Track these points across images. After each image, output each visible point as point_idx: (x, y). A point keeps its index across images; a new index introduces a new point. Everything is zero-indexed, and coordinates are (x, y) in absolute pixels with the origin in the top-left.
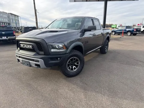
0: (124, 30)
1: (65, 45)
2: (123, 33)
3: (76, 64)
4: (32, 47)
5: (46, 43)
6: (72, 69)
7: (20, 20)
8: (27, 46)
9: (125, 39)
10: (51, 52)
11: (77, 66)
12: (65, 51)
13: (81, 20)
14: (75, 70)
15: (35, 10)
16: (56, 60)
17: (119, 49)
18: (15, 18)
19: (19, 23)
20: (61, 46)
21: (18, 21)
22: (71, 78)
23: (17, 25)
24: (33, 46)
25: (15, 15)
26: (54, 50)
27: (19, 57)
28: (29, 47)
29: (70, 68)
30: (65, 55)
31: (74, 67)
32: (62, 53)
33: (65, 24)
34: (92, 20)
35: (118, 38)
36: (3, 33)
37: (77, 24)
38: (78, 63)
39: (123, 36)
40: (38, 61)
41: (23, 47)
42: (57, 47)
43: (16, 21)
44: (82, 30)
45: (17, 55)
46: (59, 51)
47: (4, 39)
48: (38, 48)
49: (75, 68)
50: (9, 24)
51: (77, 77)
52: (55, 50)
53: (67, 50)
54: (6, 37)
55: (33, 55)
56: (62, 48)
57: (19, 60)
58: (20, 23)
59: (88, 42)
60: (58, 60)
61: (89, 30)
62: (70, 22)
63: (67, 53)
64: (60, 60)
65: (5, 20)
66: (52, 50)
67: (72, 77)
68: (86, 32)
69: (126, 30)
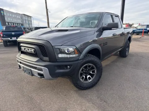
0: (145, 29)
1: (76, 48)
2: (143, 33)
3: (91, 72)
4: (34, 51)
5: (52, 46)
6: (86, 79)
7: (32, 21)
8: (28, 49)
9: (146, 39)
10: (58, 57)
11: (92, 75)
12: (77, 57)
13: (98, 16)
14: (91, 80)
15: (47, 10)
16: (65, 68)
17: (142, 51)
18: (28, 19)
19: (31, 24)
20: (71, 49)
21: (31, 21)
22: (85, 91)
23: (30, 26)
24: (35, 49)
25: (28, 16)
26: (62, 55)
27: (21, 63)
28: (31, 51)
29: (83, 78)
30: (77, 62)
31: (88, 76)
32: (72, 60)
33: (77, 22)
34: (112, 16)
35: (138, 38)
36: (13, 33)
37: (92, 22)
38: (93, 72)
39: (144, 36)
40: (41, 70)
41: (24, 51)
42: (66, 51)
43: (28, 22)
44: (100, 28)
45: (18, 60)
46: (68, 56)
47: (14, 40)
48: (42, 52)
49: (89, 78)
50: (22, 25)
51: (92, 89)
52: (64, 55)
53: (80, 55)
54: (15, 38)
55: (35, 62)
56: (74, 53)
57: (20, 66)
58: (33, 24)
59: (106, 44)
60: (67, 68)
61: (109, 28)
62: (84, 20)
63: (80, 60)
64: (70, 68)
65: (18, 21)
66: (60, 56)
67: (85, 89)
68: (105, 31)
69: (146, 30)
